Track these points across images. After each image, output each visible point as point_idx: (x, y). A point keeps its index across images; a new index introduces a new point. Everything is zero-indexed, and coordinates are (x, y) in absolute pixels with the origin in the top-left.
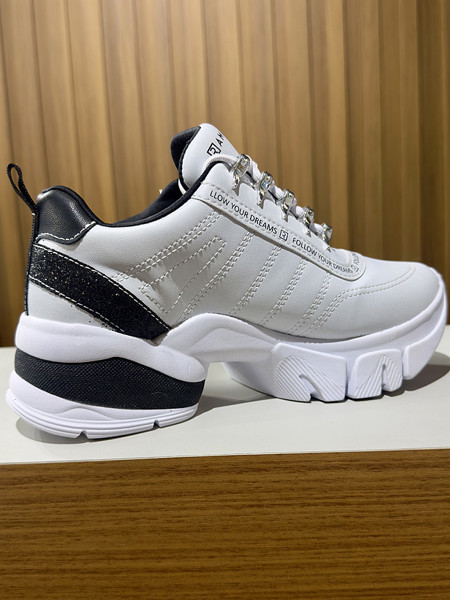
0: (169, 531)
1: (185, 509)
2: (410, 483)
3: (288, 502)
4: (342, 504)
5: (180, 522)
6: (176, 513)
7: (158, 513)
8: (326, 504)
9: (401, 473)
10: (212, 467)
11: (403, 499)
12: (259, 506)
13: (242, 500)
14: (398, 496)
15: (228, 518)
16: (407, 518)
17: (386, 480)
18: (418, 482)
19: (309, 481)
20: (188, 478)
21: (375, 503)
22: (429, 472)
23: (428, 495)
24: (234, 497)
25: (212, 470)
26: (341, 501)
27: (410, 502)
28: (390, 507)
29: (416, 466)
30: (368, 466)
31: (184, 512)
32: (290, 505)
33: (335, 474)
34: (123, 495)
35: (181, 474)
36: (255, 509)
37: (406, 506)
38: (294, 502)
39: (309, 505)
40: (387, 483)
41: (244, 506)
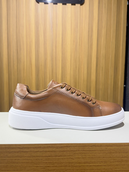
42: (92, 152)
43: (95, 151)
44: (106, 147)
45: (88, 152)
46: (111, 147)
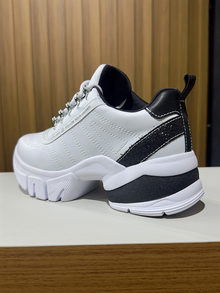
0: (45, 286)
1: (54, 274)
2: (179, 261)
3: (112, 271)
4: (142, 272)
5: (51, 281)
6: (50, 276)
7: (40, 276)
8: (133, 272)
9: (174, 255)
10: (70, 252)
11: (175, 269)
12: (96, 273)
13: (86, 270)
14: (172, 268)
15: (79, 279)
16: (176, 280)
17: (165, 259)
18: (183, 260)
19: (124, 259)
20: (57, 258)
21: (159, 271)
22: (190, 255)
23: (188, 267)
24: (82, 268)
25: (70, 253)
26: (141, 270)
27: (178, 271)
28: (167, 274)
29: (182, 252)
30: (156, 251)
31: (54, 276)
32: (113, 272)
33: (138, 256)
34: (19, 266)
35: (52, 255)
36: (94, 275)
37: (176, 273)
38: (115, 271)
39: (123, 272)
40: (166, 261)
41: (87, 273)
42: (44, 269)
43: (51, 269)
44: (82, 257)
45: (31, 269)
46: (96, 257)
